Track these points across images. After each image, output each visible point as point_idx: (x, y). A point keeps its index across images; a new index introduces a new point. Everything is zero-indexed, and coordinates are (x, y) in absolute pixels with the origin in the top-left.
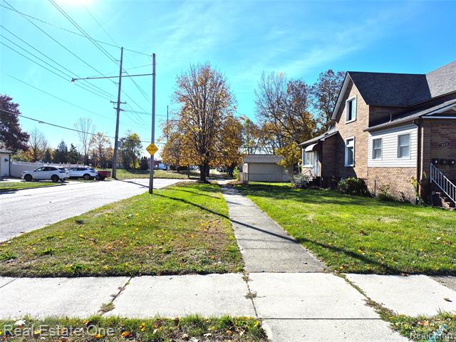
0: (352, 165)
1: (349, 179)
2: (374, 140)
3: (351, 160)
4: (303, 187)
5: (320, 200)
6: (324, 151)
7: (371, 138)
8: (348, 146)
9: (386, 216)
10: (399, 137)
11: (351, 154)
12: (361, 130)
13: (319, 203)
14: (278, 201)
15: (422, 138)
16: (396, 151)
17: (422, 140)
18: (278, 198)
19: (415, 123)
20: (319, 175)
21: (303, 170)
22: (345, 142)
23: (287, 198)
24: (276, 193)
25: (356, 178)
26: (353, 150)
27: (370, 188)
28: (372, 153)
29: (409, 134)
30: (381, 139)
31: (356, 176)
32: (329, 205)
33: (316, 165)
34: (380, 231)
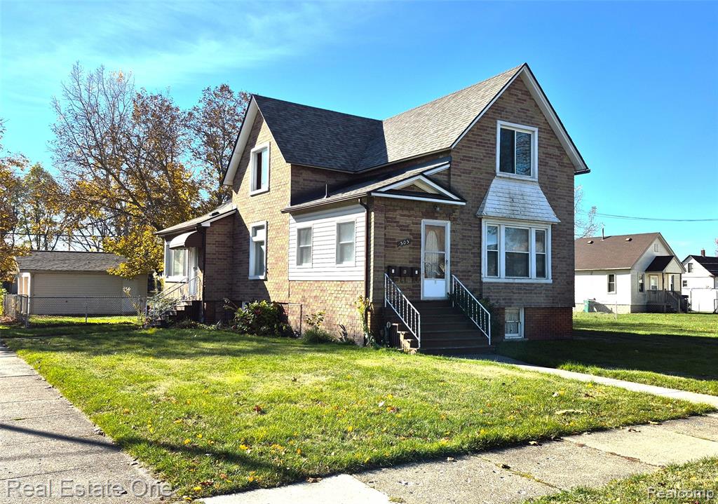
0: (262, 277)
1: (255, 304)
2: (299, 231)
3: (261, 268)
4: (164, 325)
5: (192, 350)
6: (209, 249)
7: (295, 226)
8: (255, 239)
9: (309, 371)
10: (339, 226)
11: (260, 254)
12: (277, 211)
13: (190, 356)
14: (96, 359)
15: (372, 231)
16: (335, 251)
17: (372, 234)
18: (96, 353)
19: (361, 203)
20: (199, 297)
21: (166, 286)
22: (250, 230)
23: (120, 351)
24: (97, 341)
25: (269, 302)
26: (264, 247)
27: (293, 319)
28: (295, 254)
29: (353, 223)
30: (310, 229)
31: (268, 299)
32: (209, 359)
33: (192, 276)
34: (291, 402)
